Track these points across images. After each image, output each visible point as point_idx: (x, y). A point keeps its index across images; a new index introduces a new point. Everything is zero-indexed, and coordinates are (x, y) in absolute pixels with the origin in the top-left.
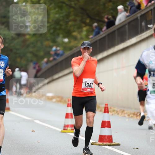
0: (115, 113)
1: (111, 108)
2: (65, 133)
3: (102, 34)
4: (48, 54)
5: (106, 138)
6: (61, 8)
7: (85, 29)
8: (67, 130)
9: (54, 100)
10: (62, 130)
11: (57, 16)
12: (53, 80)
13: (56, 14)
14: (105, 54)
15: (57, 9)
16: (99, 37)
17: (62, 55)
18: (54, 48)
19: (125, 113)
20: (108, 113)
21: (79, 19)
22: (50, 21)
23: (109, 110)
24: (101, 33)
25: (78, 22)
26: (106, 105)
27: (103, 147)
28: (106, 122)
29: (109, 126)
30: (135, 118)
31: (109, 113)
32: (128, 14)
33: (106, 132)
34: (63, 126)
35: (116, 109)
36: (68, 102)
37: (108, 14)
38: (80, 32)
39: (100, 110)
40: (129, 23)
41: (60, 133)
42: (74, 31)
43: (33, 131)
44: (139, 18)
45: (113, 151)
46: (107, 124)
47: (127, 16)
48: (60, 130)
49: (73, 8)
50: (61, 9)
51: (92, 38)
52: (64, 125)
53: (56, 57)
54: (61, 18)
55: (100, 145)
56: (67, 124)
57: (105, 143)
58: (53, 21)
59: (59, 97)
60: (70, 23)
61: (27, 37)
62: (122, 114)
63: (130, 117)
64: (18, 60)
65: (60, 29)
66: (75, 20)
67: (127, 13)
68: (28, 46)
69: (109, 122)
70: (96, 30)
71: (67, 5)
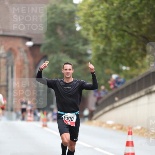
6: (123, 36)
9: (114, 128)
11: (119, 44)
12: (114, 108)
13: (118, 42)
15: (119, 38)
21: (140, 47)
25: (140, 50)
36: (129, 130)
38: (141, 61)
50: (123, 38)
52: (125, 153)
59: (119, 125)
60: (132, 52)
65: (122, 57)
66: (137, 49)
71: (129, 33)
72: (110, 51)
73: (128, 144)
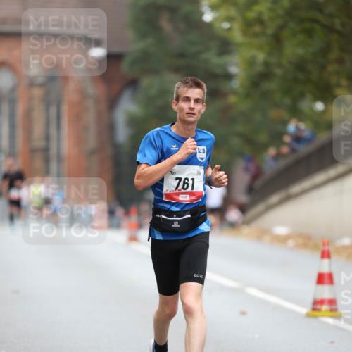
2: (316, 317)
6: (309, 33)
8: (319, 310)
9: (291, 243)
10: (310, 310)
11: (301, 51)
21: (349, 58)
25: (349, 65)
36: (323, 248)
43: (243, 313)
48: (304, 311)
49: (339, 33)
52: (314, 299)
59: (301, 235)
61: (232, 99)
65: (307, 81)
66: (340, 61)
68: (233, 120)
71: (323, 26)
72: (280, 65)
73: (322, 279)
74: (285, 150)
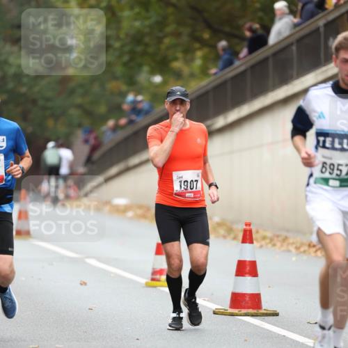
0: (267, 244)
1: (257, 232)
2: (155, 287)
3: (239, 66)
4: (116, 110)
5: (247, 299)
6: (146, 6)
7: (199, 54)
8: (158, 280)
9: (130, 214)
10: (149, 281)
11: (137, 24)
12: (128, 169)
13: (136, 20)
14: (245, 110)
15: (137, 10)
16: (230, 73)
17: (147, 112)
18: (130, 97)
19: (288, 244)
20: (251, 242)
21: (186, 31)
22: (122, 36)
23: (254, 236)
24: (237, 63)
25: (185, 39)
26: (246, 225)
27: (240, 320)
28: (247, 263)
29: (254, 273)
30: (313, 254)
31: (254, 242)
32: (296, 20)
33: (247, 285)
34: (150, 271)
35: (269, 234)
37: (252, 20)
38: (189, 61)
39: (232, 236)
40: (299, 41)
41: (144, 287)
42: (176, 59)
43: (83, 284)
44: (322, 30)
45: (262, 328)
46: (248, 268)
47: (296, 25)
48: (143, 281)
49: (174, 5)
50: (147, 10)
51: (215, 74)
52: (153, 269)
53: (134, 117)
54: (147, 30)
55: (232, 315)
56: (158, 267)
57: (244, 311)
58: (127, 35)
59: (140, 207)
60: (167, 41)
62: (282, 246)
63: (301, 252)
64: (50, 123)
65: (144, 53)
66: (177, 35)
67: (295, 17)
68: (72, 92)
69: (253, 264)
70: (226, 57)
74: (123, 121)
